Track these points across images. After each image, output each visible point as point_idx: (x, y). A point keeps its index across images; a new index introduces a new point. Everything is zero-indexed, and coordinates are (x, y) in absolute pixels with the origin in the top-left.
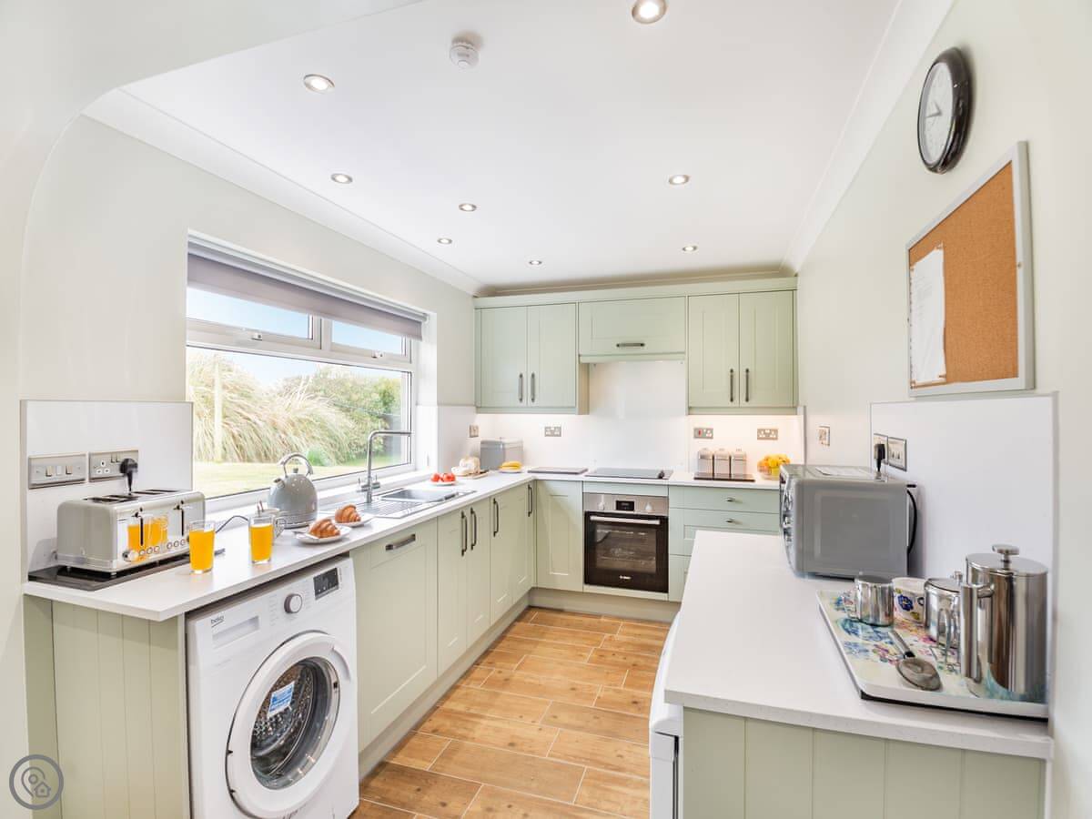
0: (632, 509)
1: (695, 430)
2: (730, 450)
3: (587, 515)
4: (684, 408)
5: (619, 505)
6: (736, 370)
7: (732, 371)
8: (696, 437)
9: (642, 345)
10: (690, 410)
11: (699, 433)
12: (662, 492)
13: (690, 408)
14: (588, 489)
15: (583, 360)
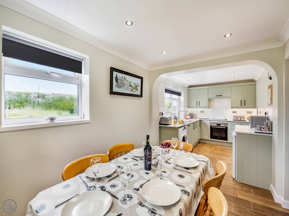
0: (220, 125)
1: (233, 111)
2: (241, 115)
3: (211, 126)
4: (231, 107)
5: (218, 125)
6: (242, 100)
7: (241, 100)
8: (233, 113)
9: (222, 96)
10: (232, 108)
11: (234, 112)
12: (226, 123)
13: (232, 107)
14: (211, 122)
15: (209, 99)
